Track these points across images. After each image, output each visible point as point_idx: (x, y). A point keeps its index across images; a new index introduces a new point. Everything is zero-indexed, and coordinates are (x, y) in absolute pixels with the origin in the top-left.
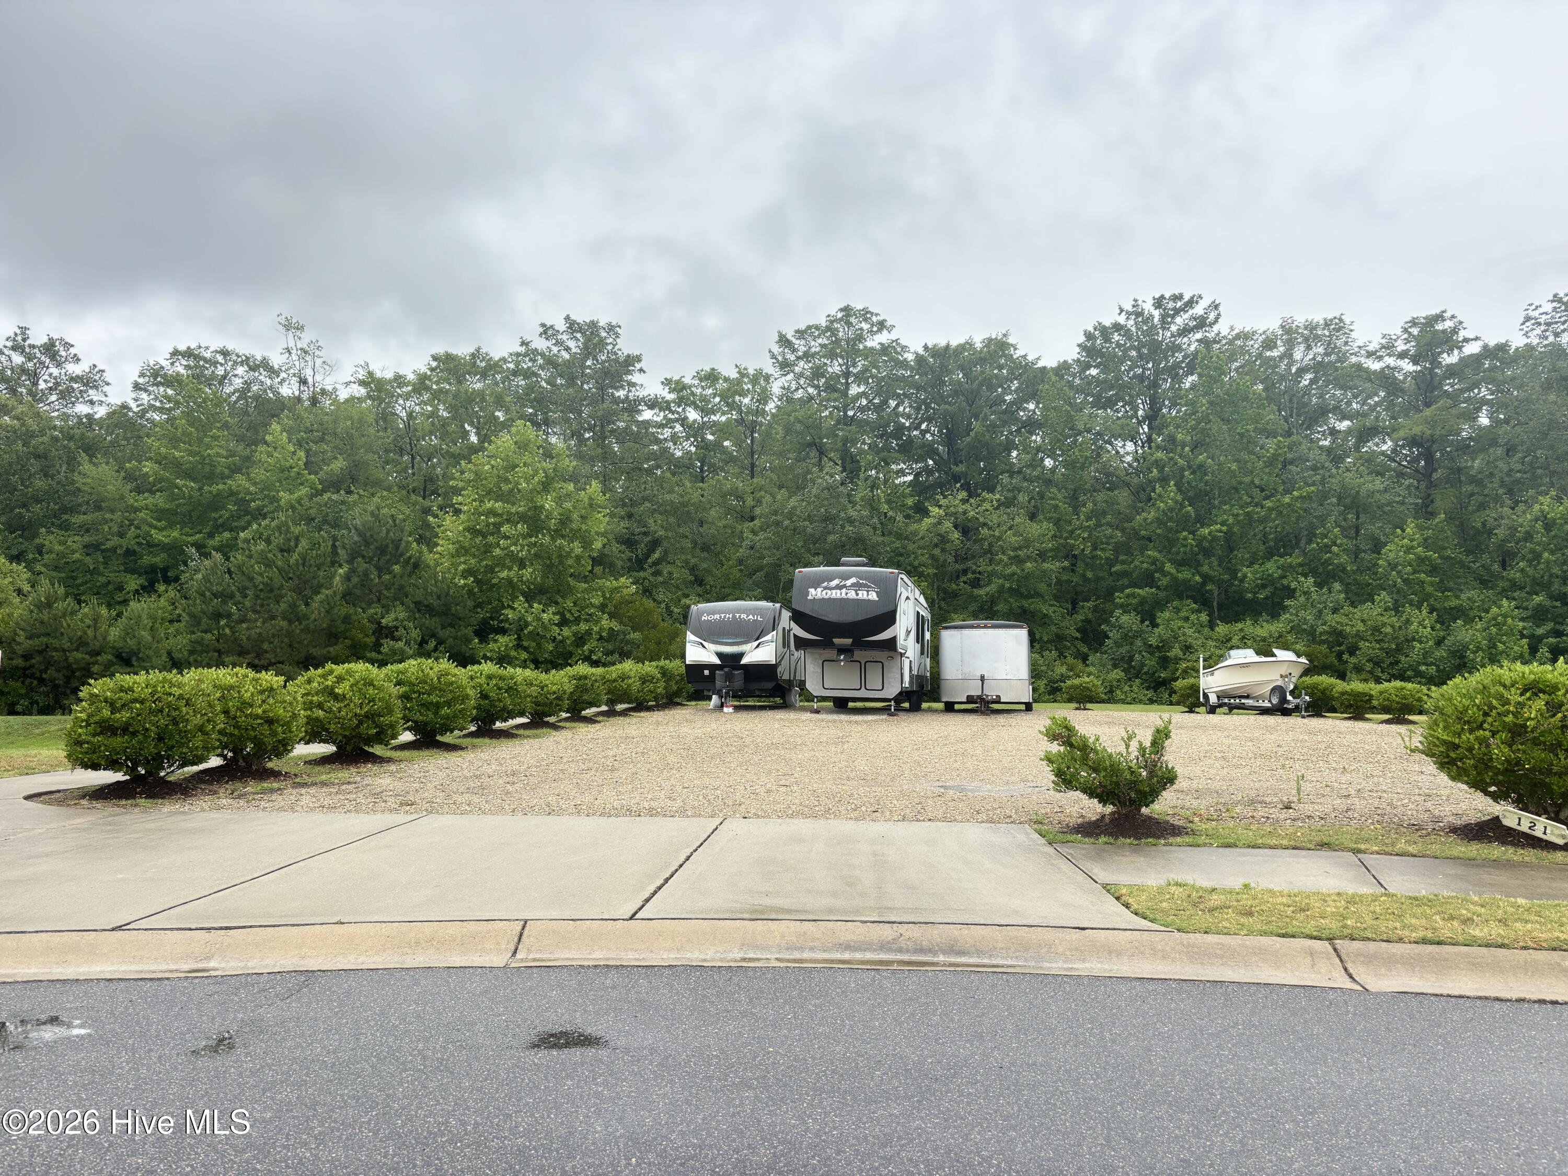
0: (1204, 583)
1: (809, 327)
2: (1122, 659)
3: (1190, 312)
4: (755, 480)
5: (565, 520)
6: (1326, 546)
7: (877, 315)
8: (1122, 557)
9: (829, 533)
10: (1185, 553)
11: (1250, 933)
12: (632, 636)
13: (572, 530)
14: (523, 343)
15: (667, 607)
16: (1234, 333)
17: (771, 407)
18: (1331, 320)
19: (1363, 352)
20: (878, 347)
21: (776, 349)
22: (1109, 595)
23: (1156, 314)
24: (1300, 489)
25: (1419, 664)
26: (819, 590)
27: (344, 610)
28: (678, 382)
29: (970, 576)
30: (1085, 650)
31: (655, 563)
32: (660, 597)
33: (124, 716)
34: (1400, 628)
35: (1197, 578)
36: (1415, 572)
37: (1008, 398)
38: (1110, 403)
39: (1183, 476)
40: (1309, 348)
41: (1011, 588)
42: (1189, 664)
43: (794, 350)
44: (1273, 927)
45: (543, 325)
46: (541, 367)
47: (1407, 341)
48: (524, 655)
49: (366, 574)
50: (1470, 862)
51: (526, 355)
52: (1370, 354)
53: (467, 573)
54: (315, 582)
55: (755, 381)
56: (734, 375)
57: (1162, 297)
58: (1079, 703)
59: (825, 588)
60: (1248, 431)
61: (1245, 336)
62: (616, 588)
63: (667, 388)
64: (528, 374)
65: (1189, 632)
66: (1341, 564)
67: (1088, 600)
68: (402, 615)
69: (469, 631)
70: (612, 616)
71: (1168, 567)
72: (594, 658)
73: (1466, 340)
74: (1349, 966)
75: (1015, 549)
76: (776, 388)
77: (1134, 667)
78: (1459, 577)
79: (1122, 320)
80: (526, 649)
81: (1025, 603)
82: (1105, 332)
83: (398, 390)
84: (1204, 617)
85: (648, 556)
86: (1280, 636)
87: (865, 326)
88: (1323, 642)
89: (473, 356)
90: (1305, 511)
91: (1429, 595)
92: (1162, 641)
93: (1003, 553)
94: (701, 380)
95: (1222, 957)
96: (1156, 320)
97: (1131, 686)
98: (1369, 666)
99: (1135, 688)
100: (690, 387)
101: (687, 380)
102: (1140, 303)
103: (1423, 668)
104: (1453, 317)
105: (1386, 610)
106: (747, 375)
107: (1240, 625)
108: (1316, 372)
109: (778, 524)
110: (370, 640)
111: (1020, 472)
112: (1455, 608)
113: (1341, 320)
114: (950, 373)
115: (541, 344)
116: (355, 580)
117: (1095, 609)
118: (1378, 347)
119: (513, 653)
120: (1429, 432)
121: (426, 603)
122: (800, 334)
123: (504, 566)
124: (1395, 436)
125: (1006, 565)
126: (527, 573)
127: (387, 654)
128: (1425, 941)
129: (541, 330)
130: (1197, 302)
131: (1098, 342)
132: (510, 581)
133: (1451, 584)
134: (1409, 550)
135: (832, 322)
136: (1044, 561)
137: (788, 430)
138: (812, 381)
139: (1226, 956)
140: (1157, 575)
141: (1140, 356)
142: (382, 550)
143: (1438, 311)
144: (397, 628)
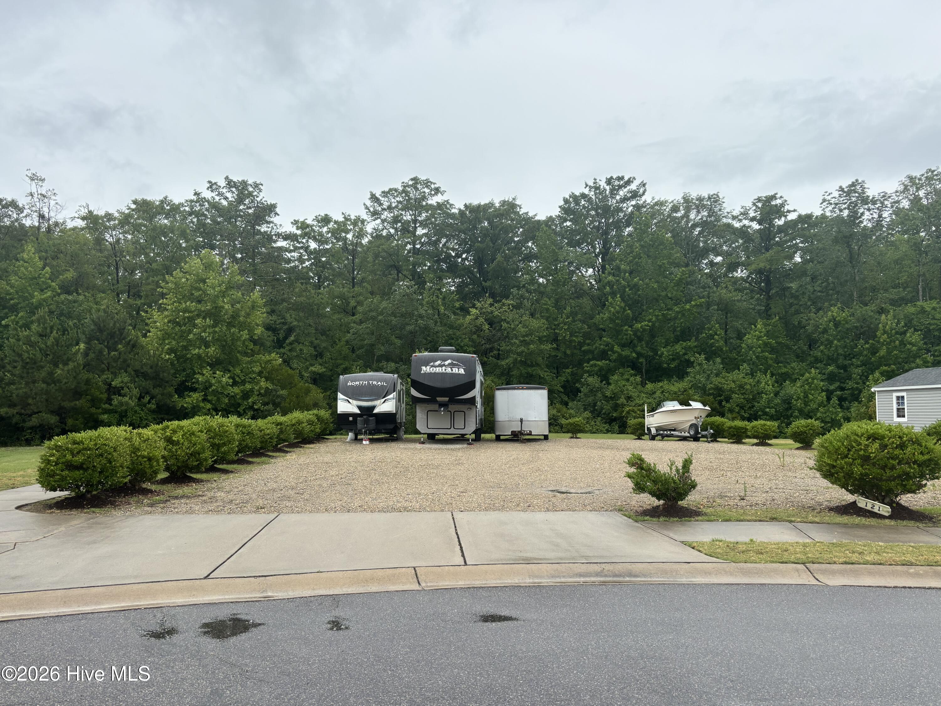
0: (638, 358)
1: (391, 190)
2: (589, 405)
3: (628, 188)
4: (356, 289)
5: (235, 316)
6: (711, 335)
7: (434, 184)
8: (588, 341)
9: (408, 324)
10: (626, 339)
11: (766, 562)
12: (281, 392)
13: (239, 322)
14: (196, 194)
15: (300, 373)
16: (654, 201)
17: (365, 241)
18: (712, 196)
19: (730, 216)
20: (435, 204)
21: (369, 203)
22: (580, 364)
23: (608, 188)
24: (695, 300)
25: (765, 407)
26: (428, 367)
27: (85, 375)
28: (303, 223)
29: (495, 352)
30: (566, 399)
31: (291, 344)
32: (295, 366)
33: (80, 459)
34: (754, 385)
35: (634, 355)
36: (762, 351)
37: (516, 239)
38: (578, 244)
39: (625, 291)
40: (698, 212)
41: (521, 360)
42: (631, 408)
43: (381, 204)
44: (775, 559)
45: (210, 182)
46: (207, 210)
47: (756, 211)
48: (209, 406)
49: (101, 352)
50: (845, 525)
51: (197, 202)
52: (734, 218)
53: (171, 351)
54: (65, 357)
55: (355, 223)
56: (341, 219)
57: (612, 178)
58: (573, 433)
59: (432, 366)
60: (664, 264)
61: (661, 203)
62: (269, 361)
63: (295, 227)
64: (198, 214)
65: (630, 388)
66: (720, 346)
67: (568, 368)
68: (126, 379)
69: (171, 390)
70: (267, 379)
71: (616, 348)
72: (256, 407)
73: (789, 211)
74: (815, 575)
75: (523, 336)
76: (369, 228)
77: (597, 410)
78: (785, 354)
79: (586, 191)
80: (209, 401)
81: (530, 370)
82: (576, 199)
83: (107, 224)
84: (638, 379)
85: (286, 338)
86: (685, 391)
87: (427, 190)
88: (710, 394)
89: (162, 202)
90: (699, 313)
91: (770, 366)
92: (614, 394)
93: (516, 339)
94: (318, 221)
95: (757, 573)
96: (607, 192)
97: (595, 422)
98: (737, 409)
99: (598, 423)
100: (312, 226)
101: (309, 222)
102: (598, 181)
103: (768, 410)
104: (781, 197)
105: (746, 375)
106: (350, 220)
107: (661, 384)
108: (703, 227)
109: (373, 318)
110: (104, 396)
111: (524, 286)
112: (784, 373)
113: (718, 196)
114: (481, 222)
115: (208, 194)
116: (92, 355)
117: (572, 374)
118: (739, 213)
119: (202, 404)
120: (769, 267)
121: (142, 371)
122: (385, 194)
123: (195, 347)
124: (749, 268)
125: (518, 346)
126: (211, 350)
127: (116, 406)
128: (846, 563)
129: (208, 185)
130: (632, 182)
131: (572, 205)
132: (199, 356)
133: (782, 359)
134: (759, 338)
135: (405, 187)
136: (541, 343)
137: (376, 256)
138: (393, 225)
139: (759, 573)
140: (609, 353)
141: (597, 214)
142: (112, 335)
143: (771, 193)
144: (122, 388)
